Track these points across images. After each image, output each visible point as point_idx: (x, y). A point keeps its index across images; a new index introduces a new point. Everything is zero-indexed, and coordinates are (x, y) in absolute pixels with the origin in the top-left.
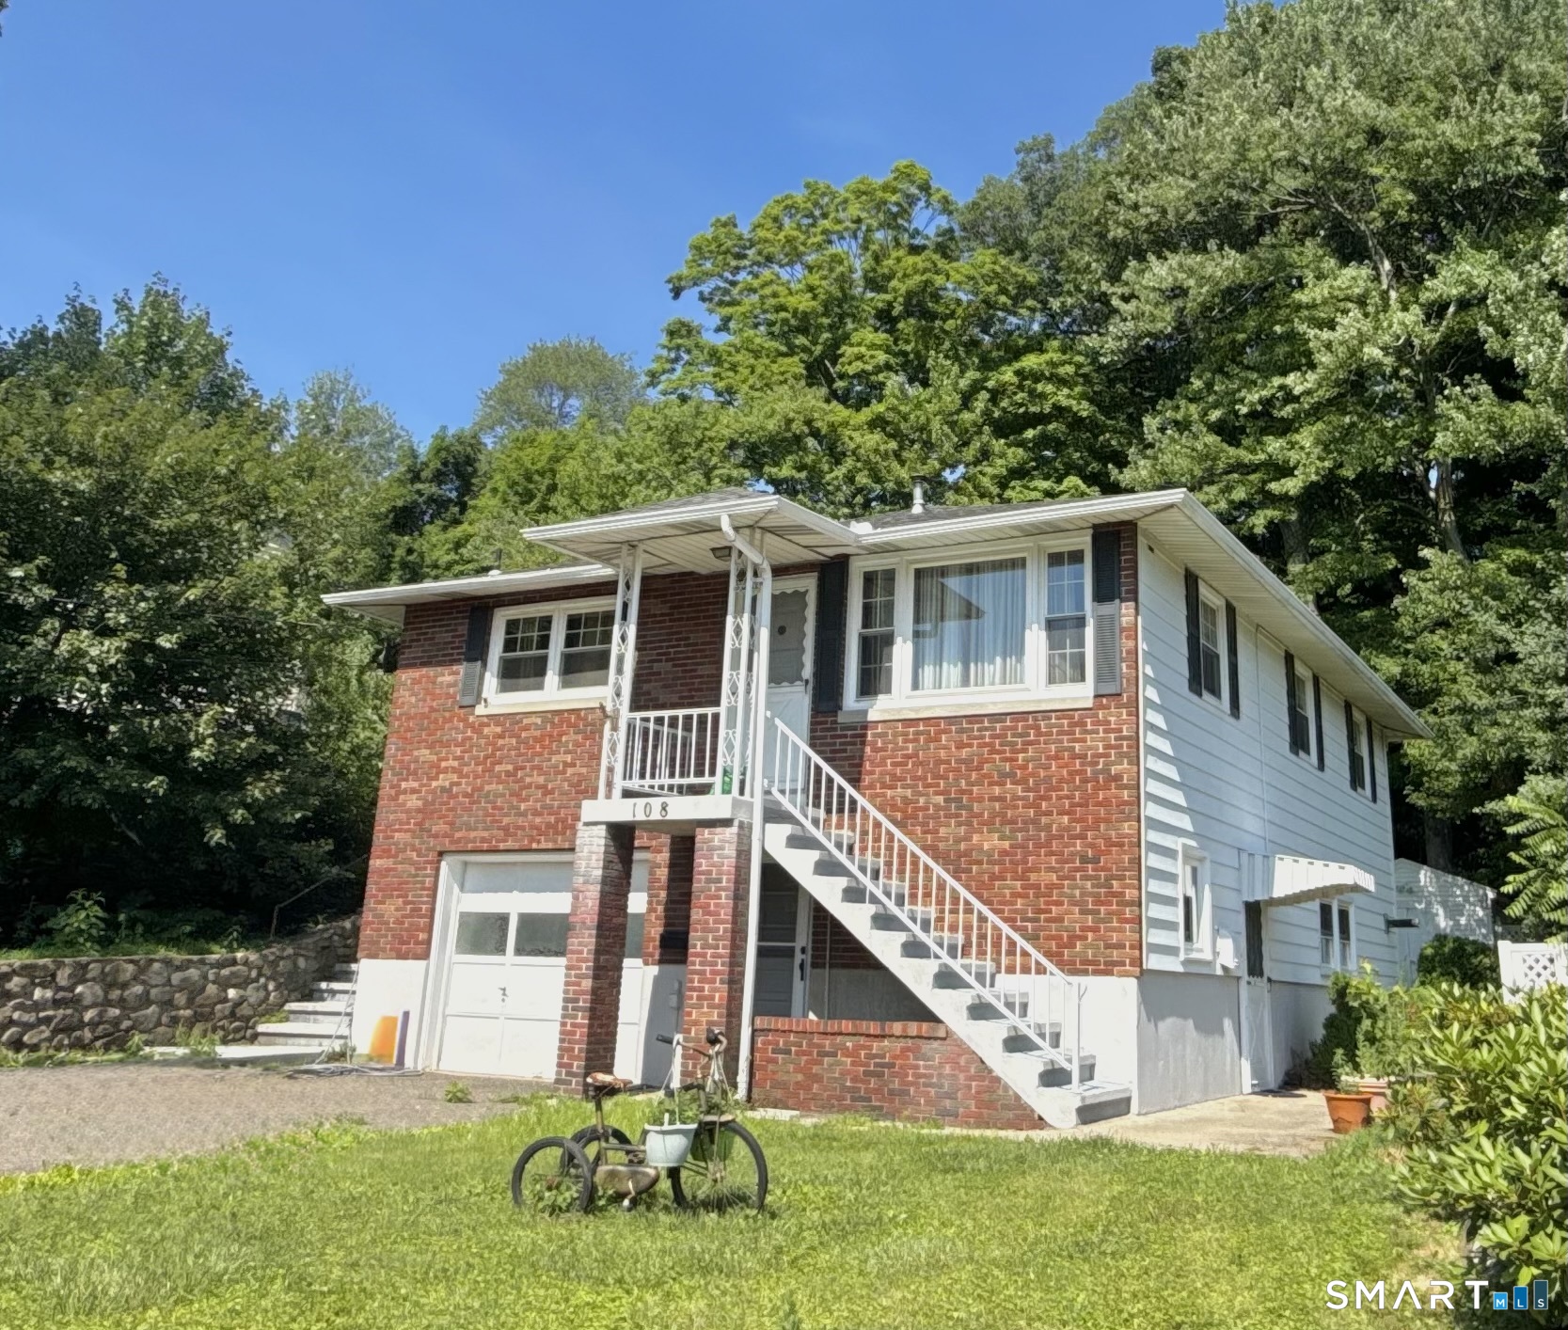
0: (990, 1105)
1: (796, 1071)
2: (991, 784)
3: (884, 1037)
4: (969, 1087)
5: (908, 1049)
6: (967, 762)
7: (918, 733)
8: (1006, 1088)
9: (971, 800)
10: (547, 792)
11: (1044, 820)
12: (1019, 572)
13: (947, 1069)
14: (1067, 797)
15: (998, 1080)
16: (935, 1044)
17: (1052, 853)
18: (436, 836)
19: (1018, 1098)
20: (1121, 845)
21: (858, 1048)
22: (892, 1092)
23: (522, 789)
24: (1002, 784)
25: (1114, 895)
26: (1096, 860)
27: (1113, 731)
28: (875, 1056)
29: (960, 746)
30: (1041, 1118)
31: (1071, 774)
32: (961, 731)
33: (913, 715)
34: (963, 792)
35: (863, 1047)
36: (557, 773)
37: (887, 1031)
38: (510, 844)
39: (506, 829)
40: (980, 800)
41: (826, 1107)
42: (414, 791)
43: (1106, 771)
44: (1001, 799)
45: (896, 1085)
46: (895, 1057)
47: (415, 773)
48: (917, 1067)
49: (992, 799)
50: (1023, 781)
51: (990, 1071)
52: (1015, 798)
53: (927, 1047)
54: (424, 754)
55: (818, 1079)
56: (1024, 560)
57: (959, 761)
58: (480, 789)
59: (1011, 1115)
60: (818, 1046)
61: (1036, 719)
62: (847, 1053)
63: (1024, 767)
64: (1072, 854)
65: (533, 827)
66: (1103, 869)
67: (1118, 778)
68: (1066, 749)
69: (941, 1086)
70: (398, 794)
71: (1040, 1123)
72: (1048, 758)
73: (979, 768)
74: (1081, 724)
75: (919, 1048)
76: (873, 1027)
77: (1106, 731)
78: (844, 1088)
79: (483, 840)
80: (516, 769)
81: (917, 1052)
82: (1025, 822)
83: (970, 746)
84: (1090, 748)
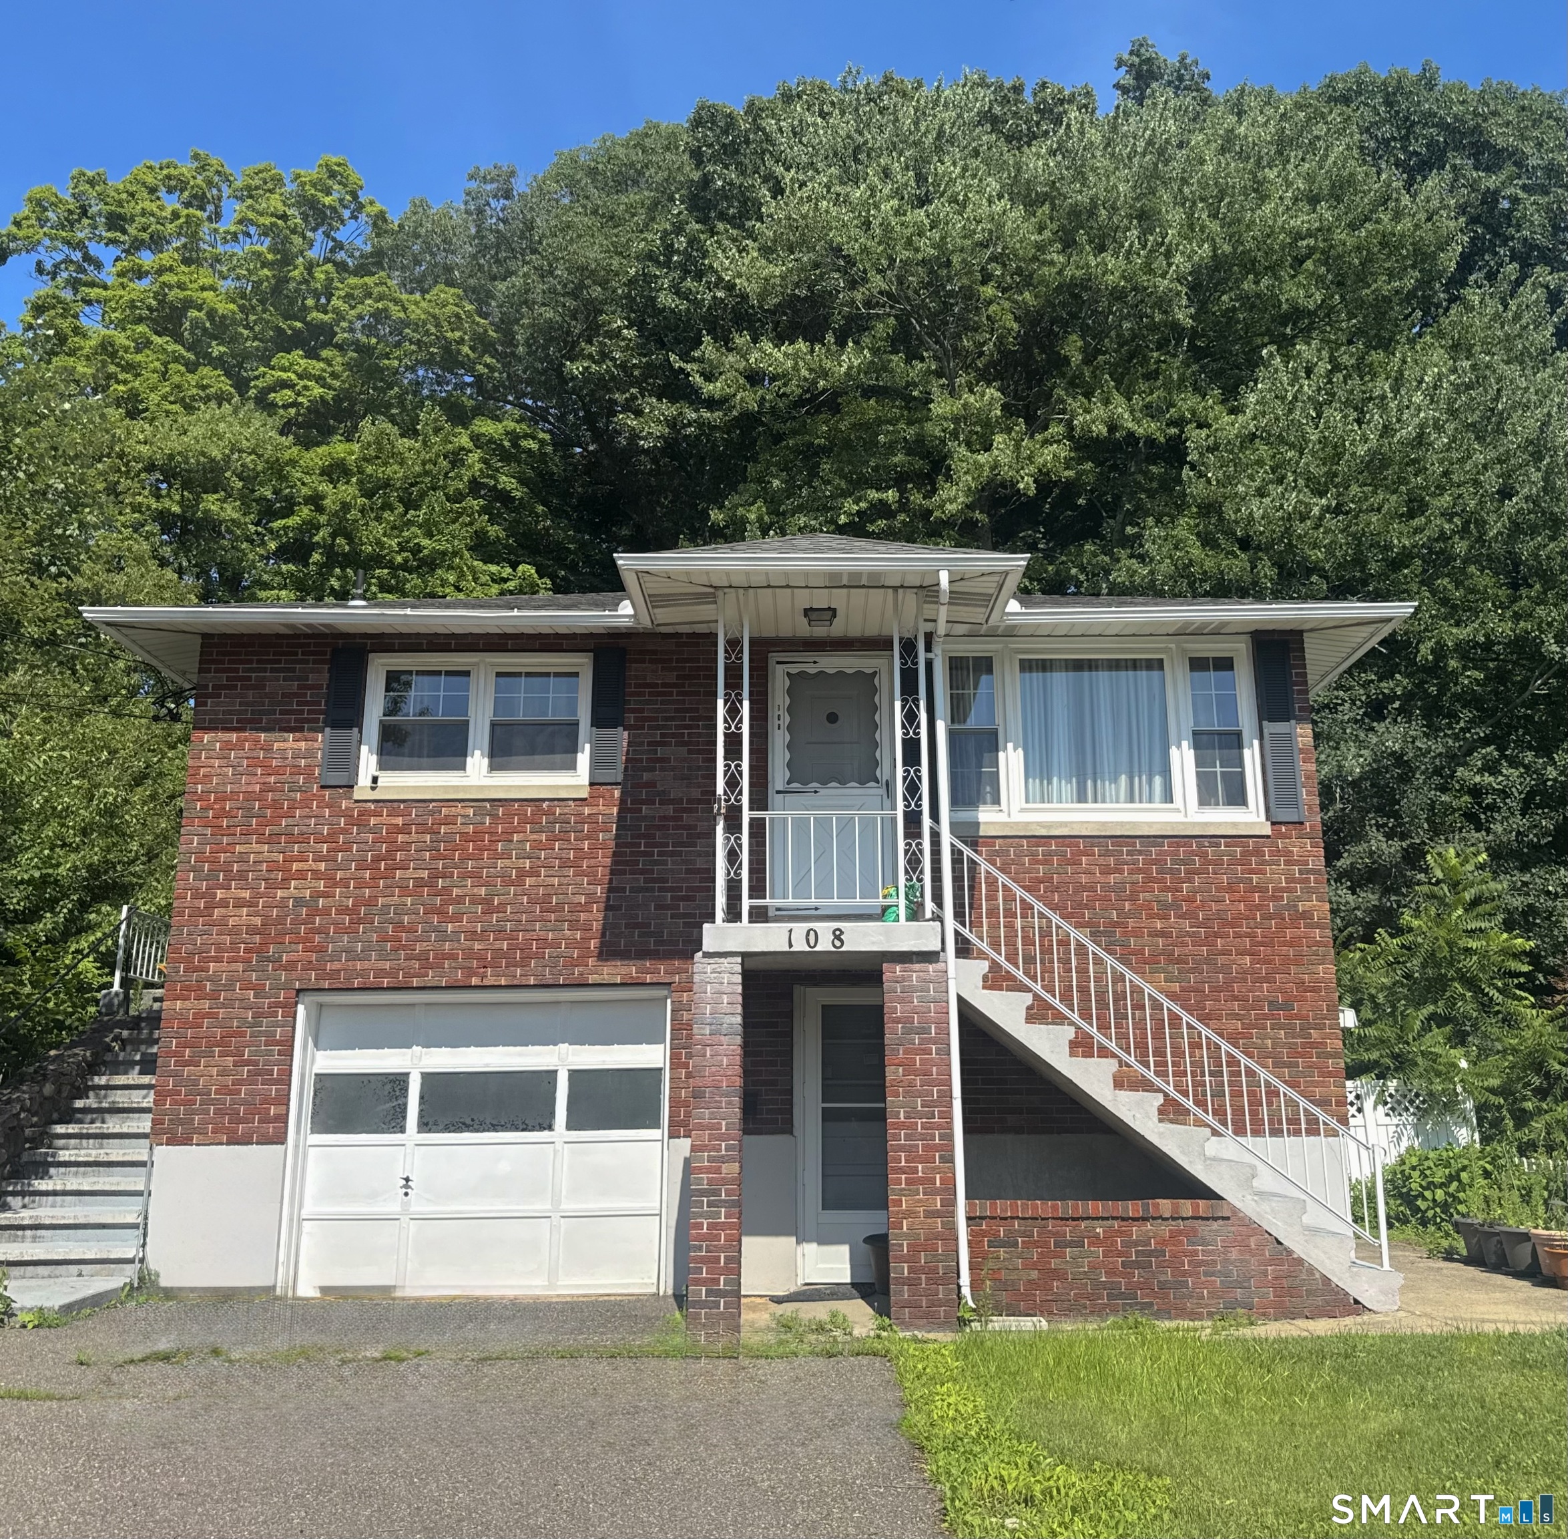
0: (1292, 1291)
1: (1025, 1267)
2: (1150, 917)
3: (1145, 1219)
4: (1265, 1273)
5: (1180, 1232)
6: (1118, 889)
7: (1049, 854)
8: (1311, 1270)
9: (1125, 935)
10: (489, 908)
11: (1221, 960)
12: (1155, 674)
13: (1234, 1254)
14: (1248, 935)
15: (1300, 1261)
16: (1215, 1225)
17: (1235, 998)
18: (290, 967)
19: (1326, 1280)
20: (1316, 990)
21: (1110, 1235)
22: (1163, 1286)
23: (445, 903)
24: (1165, 917)
25: (1313, 1045)
26: (1287, 1007)
27: (1297, 863)
28: (1136, 1243)
29: (1106, 871)
30: (1356, 1302)
31: (1252, 909)
32: (1107, 853)
33: (1043, 832)
34: (1115, 924)
35: (1120, 1233)
36: (508, 883)
37: (1152, 1212)
38: (431, 978)
39: (423, 958)
40: (1137, 933)
41: (1072, 1309)
42: (240, 903)
43: (1292, 906)
44: (1163, 934)
45: (1169, 1275)
46: (1164, 1242)
47: (242, 876)
48: (1196, 1253)
49: (1154, 934)
50: (1190, 915)
51: (1289, 1252)
52: (1182, 934)
53: (1203, 1228)
54: (256, 849)
55: (1058, 1274)
56: (1161, 661)
57: (1107, 888)
58: (371, 902)
59: (1319, 1301)
60: (1056, 1234)
61: (1199, 845)
62: (1095, 1240)
63: (1190, 899)
64: (1258, 1000)
65: (469, 954)
66: (1297, 1017)
67: (1307, 915)
68: (1241, 880)
69: (1228, 1275)
70: (210, 907)
71: (1357, 1307)
72: (1219, 890)
73: (1133, 898)
74: (1258, 852)
75: (1194, 1230)
76: (1132, 1208)
77: (1287, 863)
78: (1097, 1284)
79: (380, 973)
80: (434, 876)
81: (1192, 1234)
82: (1198, 963)
83: (1121, 872)
84: (1271, 881)
